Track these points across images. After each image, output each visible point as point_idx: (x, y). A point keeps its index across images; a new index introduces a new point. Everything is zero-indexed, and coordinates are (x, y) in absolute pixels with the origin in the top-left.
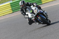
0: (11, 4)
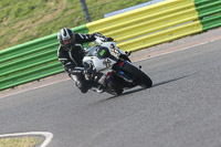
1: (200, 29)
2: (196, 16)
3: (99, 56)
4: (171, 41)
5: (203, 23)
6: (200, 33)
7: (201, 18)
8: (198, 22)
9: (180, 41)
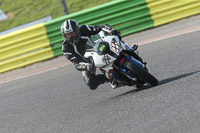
0: (47, 26)
1: (51, 56)
2: (48, 44)
3: (99, 52)
4: (24, 67)
5: (54, 50)
6: (51, 59)
7: (52, 45)
8: (50, 49)
9: (32, 66)
